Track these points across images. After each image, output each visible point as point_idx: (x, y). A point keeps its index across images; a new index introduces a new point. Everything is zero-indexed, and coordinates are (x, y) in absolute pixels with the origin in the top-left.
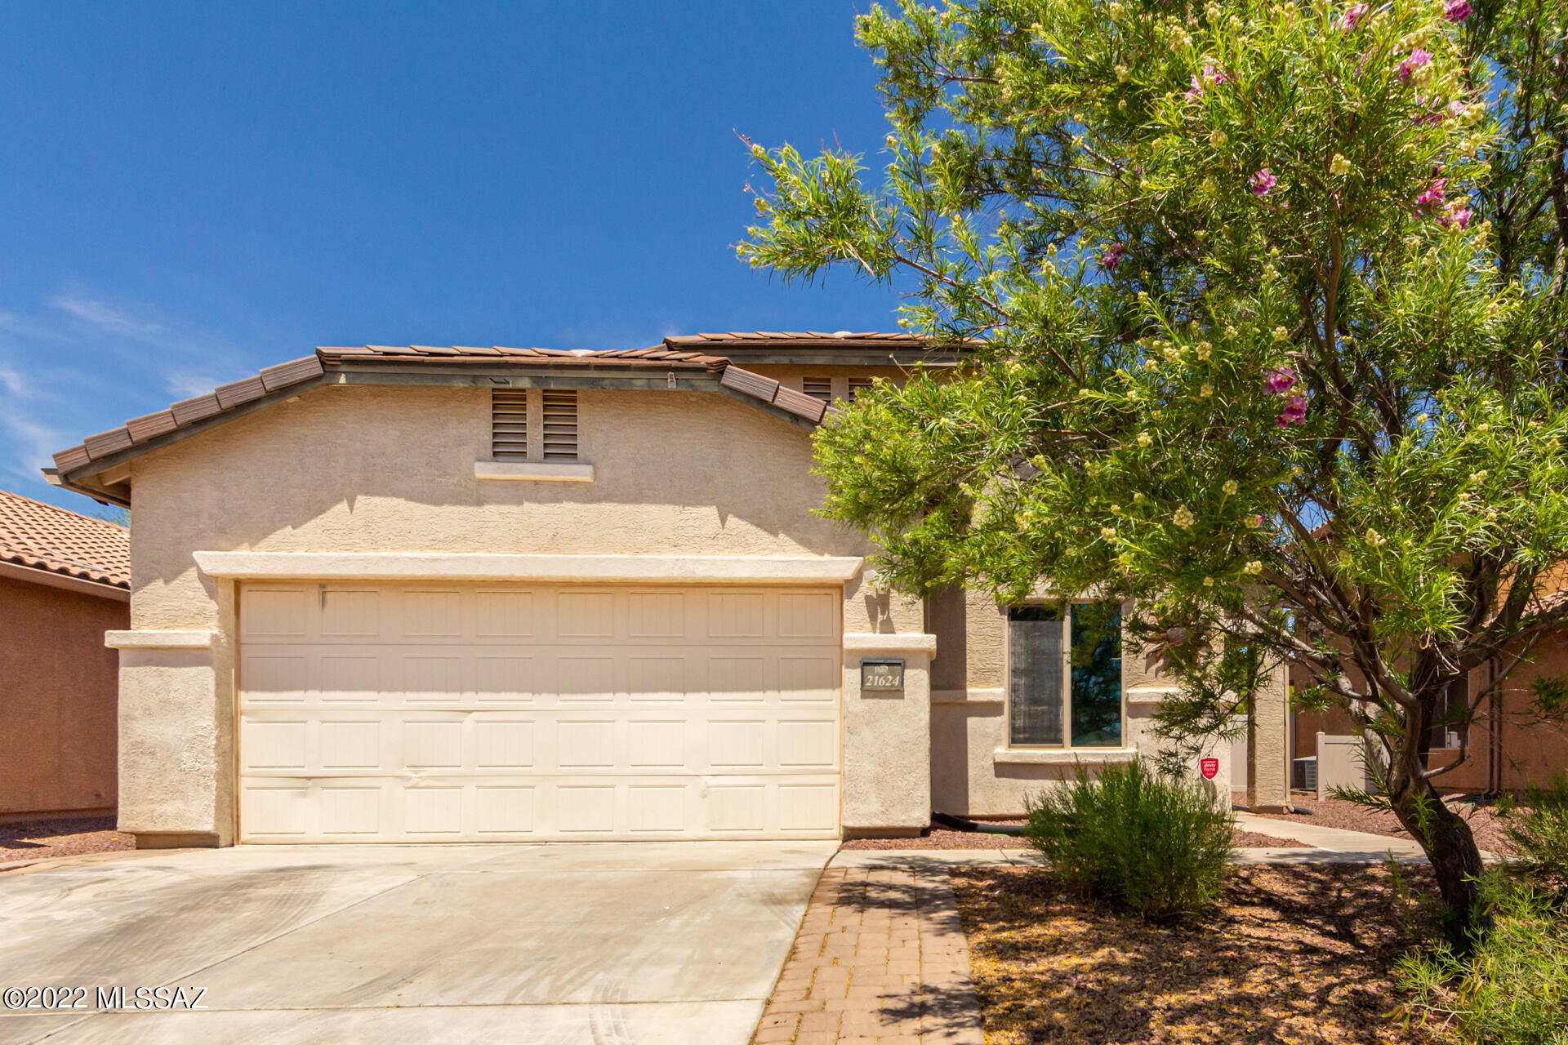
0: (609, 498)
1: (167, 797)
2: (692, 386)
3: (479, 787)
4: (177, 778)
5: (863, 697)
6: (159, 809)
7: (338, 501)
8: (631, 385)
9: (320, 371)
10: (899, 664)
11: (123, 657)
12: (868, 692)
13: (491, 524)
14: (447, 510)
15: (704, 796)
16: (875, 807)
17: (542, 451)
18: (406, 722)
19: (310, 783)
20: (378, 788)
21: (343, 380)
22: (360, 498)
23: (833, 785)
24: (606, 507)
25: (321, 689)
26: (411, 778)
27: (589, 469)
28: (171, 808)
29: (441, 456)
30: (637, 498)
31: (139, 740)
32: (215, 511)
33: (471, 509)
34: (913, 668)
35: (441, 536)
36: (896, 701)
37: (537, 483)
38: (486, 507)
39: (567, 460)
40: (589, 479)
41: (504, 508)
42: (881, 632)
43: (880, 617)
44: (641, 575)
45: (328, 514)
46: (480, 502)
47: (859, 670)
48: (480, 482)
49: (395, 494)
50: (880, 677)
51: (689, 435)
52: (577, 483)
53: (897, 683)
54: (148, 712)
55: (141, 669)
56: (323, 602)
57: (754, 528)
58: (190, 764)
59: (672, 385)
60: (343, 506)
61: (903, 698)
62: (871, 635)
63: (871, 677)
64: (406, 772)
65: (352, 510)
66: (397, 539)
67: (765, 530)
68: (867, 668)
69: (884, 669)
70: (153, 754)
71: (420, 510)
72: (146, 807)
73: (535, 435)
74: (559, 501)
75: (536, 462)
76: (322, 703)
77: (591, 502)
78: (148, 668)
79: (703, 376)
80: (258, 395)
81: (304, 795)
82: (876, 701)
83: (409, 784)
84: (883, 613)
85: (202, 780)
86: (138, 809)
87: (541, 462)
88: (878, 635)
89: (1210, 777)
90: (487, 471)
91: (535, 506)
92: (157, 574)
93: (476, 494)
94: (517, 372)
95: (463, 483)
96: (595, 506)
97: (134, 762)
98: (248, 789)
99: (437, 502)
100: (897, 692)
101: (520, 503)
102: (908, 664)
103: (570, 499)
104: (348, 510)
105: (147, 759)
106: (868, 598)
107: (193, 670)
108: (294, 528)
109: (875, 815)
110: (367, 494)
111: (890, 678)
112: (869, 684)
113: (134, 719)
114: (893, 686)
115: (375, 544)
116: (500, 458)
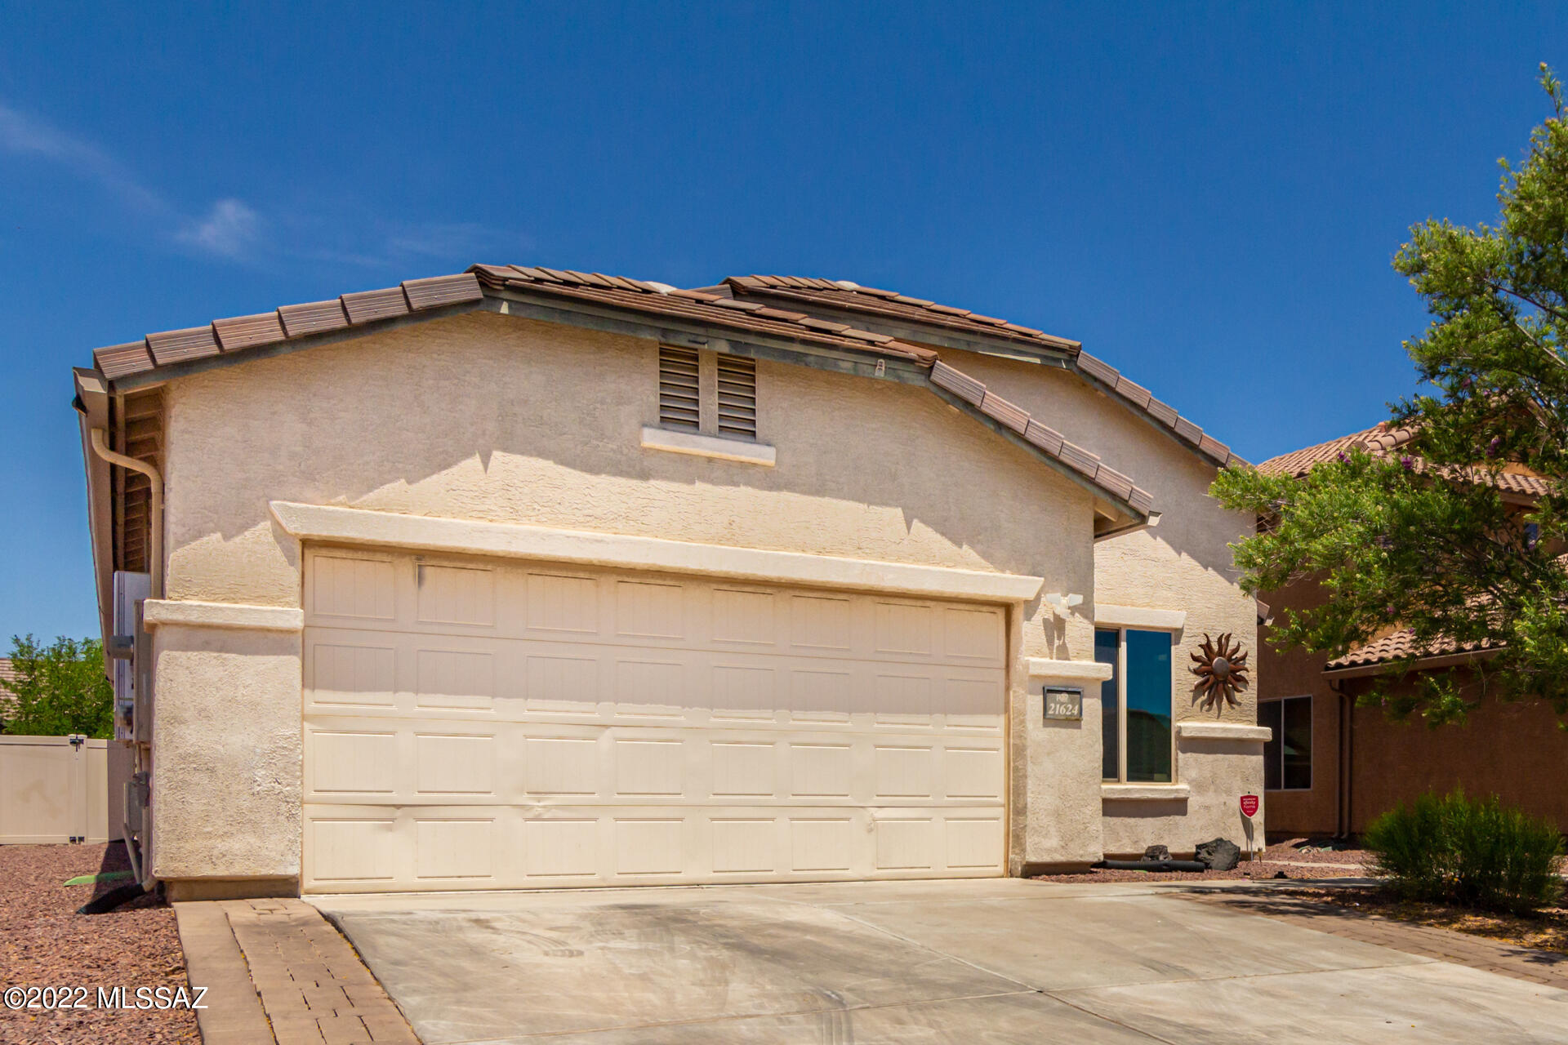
0: (789, 486)
1: (233, 830)
2: (899, 377)
3: (617, 819)
4: (247, 804)
5: (1045, 725)
6: (221, 846)
7: (468, 455)
8: (836, 365)
9: (478, 294)
10: (1079, 693)
11: (162, 636)
12: (1049, 720)
13: (657, 503)
14: (604, 481)
15: (870, 831)
16: (1053, 842)
17: (717, 423)
18: (526, 737)
19: (399, 813)
20: (491, 820)
21: (504, 309)
22: (497, 455)
23: (997, 819)
24: (786, 495)
25: (417, 691)
26: (532, 807)
27: (771, 451)
28: (238, 844)
29: (597, 414)
30: (819, 490)
31: (191, 751)
32: (299, 449)
33: (635, 483)
34: (1090, 697)
35: (598, 512)
36: (1075, 731)
37: (710, 460)
38: (652, 482)
39: (742, 438)
40: (772, 462)
41: (674, 486)
42: (1058, 658)
43: (1057, 643)
44: (830, 580)
45: (454, 469)
46: (644, 475)
47: (1042, 697)
48: (645, 451)
49: (542, 454)
50: (1061, 705)
51: (874, 426)
52: (755, 465)
53: (1076, 712)
54: (204, 714)
55: (193, 655)
56: (420, 579)
57: (939, 536)
58: (266, 786)
59: (880, 373)
60: (475, 462)
61: (1079, 727)
62: (1047, 660)
63: (1053, 705)
64: (525, 799)
65: (486, 469)
66: (543, 510)
67: (950, 539)
68: (1050, 695)
69: (1064, 697)
70: (212, 770)
71: (574, 477)
72: (199, 843)
73: (709, 405)
74: (736, 484)
75: (710, 435)
76: (417, 709)
77: (770, 489)
78: (205, 654)
79: (911, 368)
80: (398, 313)
81: (390, 829)
82: (1057, 729)
83: (530, 815)
84: (1059, 639)
85: (284, 807)
86: (188, 846)
87: (715, 436)
88: (1054, 661)
89: (1251, 815)
90: (657, 440)
91: (709, 487)
92: (211, 525)
93: (640, 467)
94: (713, 332)
95: (625, 451)
96: (774, 494)
97: (183, 781)
98: (314, 819)
99: (593, 469)
100: (1074, 721)
101: (691, 482)
102: (1086, 693)
103: (747, 484)
104: (481, 467)
105: (203, 779)
106: (1045, 621)
107: (272, 660)
108: (409, 482)
109: (1056, 850)
110: (505, 450)
111: (1070, 706)
112: (1051, 712)
113: (183, 722)
114: (1071, 715)
115: (515, 514)
116: (669, 426)
